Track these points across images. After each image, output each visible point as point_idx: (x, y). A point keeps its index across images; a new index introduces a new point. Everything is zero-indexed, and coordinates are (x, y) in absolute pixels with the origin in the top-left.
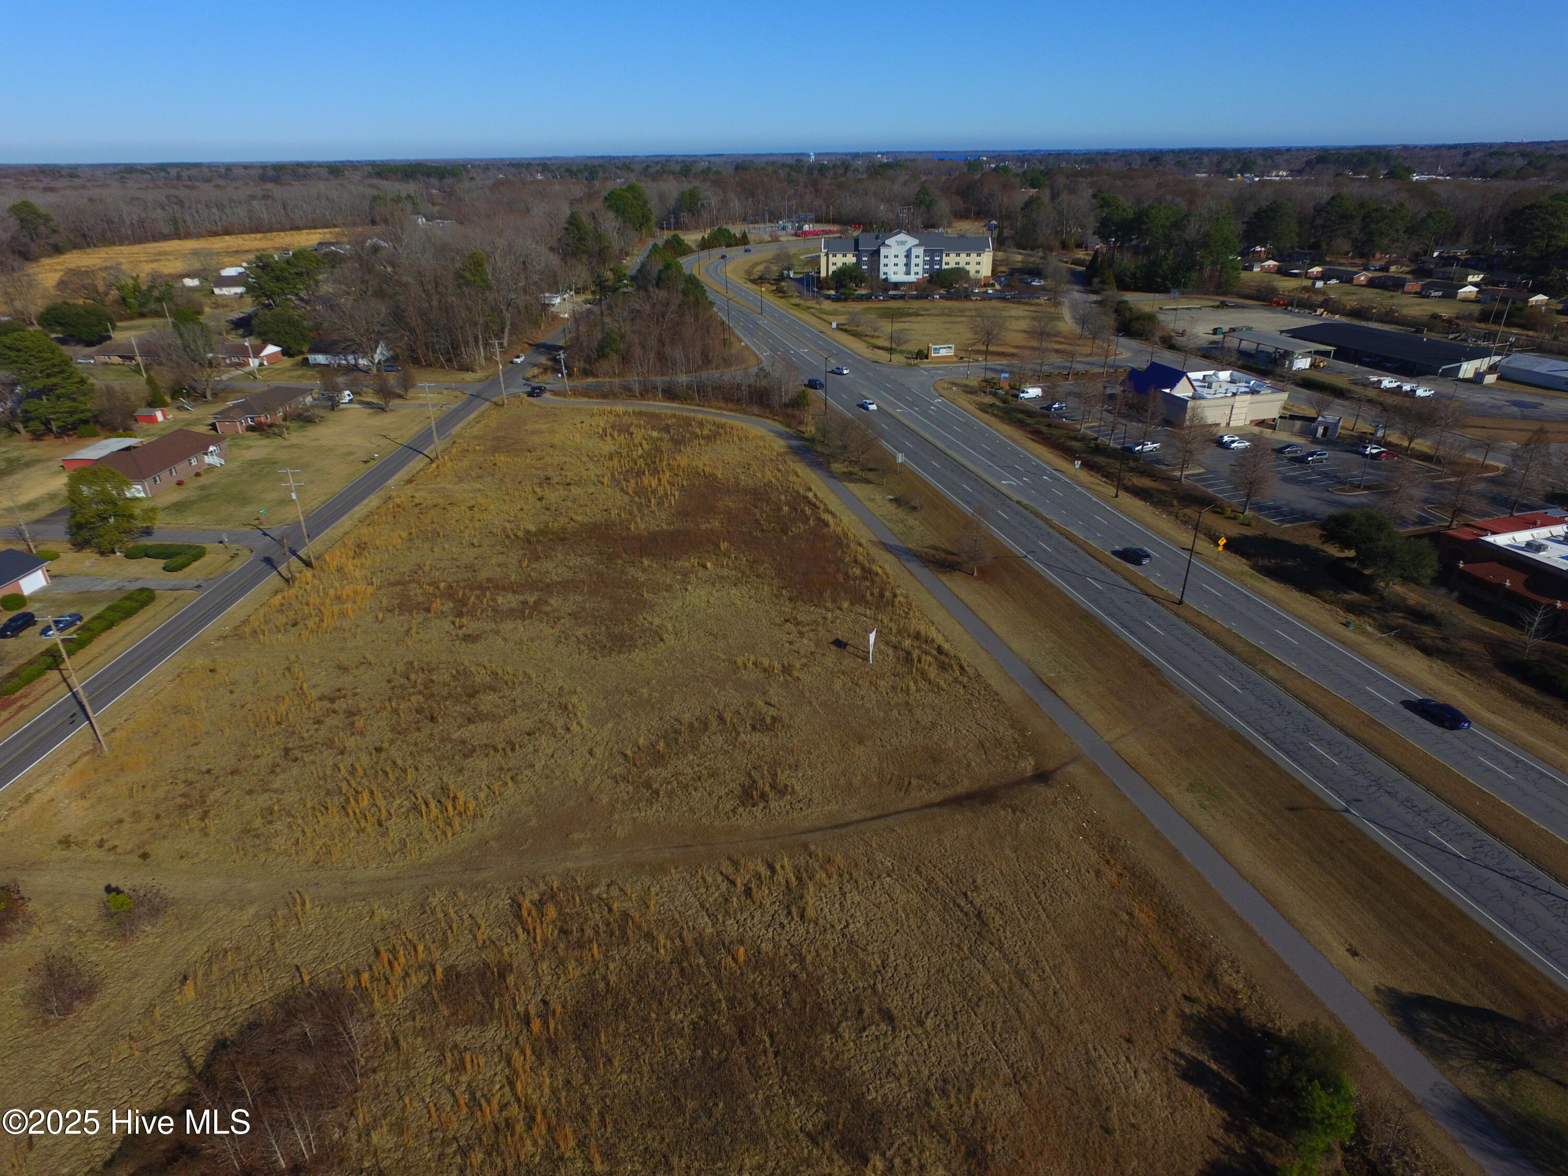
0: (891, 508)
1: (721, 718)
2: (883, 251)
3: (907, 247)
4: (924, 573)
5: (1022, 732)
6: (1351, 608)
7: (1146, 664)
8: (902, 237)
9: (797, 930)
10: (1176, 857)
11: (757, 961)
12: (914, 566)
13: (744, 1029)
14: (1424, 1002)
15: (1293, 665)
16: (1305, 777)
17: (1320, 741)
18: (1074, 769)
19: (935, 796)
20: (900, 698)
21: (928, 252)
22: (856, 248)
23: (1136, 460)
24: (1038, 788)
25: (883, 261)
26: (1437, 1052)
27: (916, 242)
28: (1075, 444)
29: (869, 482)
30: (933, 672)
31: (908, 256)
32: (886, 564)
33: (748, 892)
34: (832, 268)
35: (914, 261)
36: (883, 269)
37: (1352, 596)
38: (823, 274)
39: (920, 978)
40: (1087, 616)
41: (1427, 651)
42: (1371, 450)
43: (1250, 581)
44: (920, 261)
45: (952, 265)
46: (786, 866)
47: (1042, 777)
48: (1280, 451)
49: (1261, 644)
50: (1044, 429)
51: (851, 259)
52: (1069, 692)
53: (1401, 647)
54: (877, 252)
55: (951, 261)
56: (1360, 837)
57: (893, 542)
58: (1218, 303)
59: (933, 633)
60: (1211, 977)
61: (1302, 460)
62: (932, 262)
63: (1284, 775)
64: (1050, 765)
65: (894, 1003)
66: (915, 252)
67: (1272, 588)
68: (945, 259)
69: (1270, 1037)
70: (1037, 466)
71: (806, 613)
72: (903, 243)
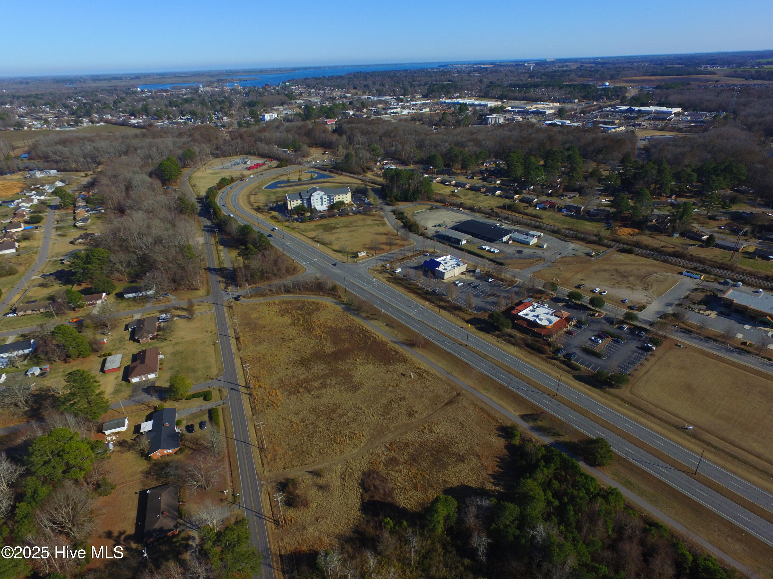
0: (387, 328)
1: (393, 400)
2: (312, 198)
3: (321, 195)
4: (408, 348)
5: (450, 386)
6: (498, 336)
7: (466, 364)
8: (318, 192)
9: (435, 436)
10: (485, 403)
11: (432, 442)
12: (404, 347)
13: (437, 452)
14: (525, 415)
15: (492, 356)
16: (501, 382)
17: (501, 373)
18: (463, 391)
19: (442, 405)
20: (424, 385)
21: (329, 196)
22: (301, 197)
23: (438, 295)
24: (459, 397)
25: (312, 202)
26: (527, 422)
27: (323, 193)
28: (420, 291)
29: (376, 319)
30: (427, 377)
31: (321, 198)
32: (398, 348)
33: (423, 432)
34: (293, 206)
35: (324, 200)
36: (313, 205)
37: (497, 333)
38: (289, 208)
39: (458, 436)
40: (450, 354)
41: (514, 344)
42: (490, 280)
43: (478, 334)
44: (326, 200)
45: (337, 200)
46: (426, 425)
47: (458, 395)
48: (469, 284)
49: (485, 352)
50: (408, 286)
51: (299, 202)
52: (455, 374)
53: (509, 345)
54: (310, 199)
55: (337, 198)
56: (511, 391)
57: (395, 340)
58: (429, 207)
59: (422, 367)
60: (497, 421)
61: (475, 287)
62: (330, 200)
63: (498, 383)
64: (459, 392)
65: (456, 441)
66: (324, 197)
67: (482, 335)
68: (335, 198)
69: (507, 427)
70: (416, 304)
71: (391, 368)
72: (319, 194)
